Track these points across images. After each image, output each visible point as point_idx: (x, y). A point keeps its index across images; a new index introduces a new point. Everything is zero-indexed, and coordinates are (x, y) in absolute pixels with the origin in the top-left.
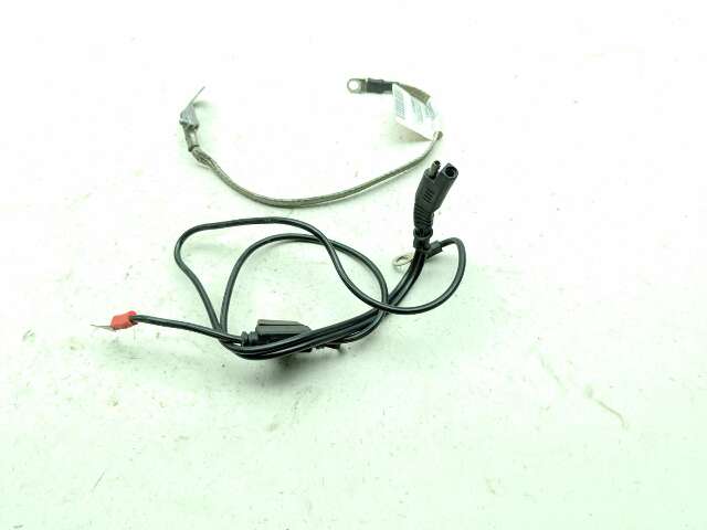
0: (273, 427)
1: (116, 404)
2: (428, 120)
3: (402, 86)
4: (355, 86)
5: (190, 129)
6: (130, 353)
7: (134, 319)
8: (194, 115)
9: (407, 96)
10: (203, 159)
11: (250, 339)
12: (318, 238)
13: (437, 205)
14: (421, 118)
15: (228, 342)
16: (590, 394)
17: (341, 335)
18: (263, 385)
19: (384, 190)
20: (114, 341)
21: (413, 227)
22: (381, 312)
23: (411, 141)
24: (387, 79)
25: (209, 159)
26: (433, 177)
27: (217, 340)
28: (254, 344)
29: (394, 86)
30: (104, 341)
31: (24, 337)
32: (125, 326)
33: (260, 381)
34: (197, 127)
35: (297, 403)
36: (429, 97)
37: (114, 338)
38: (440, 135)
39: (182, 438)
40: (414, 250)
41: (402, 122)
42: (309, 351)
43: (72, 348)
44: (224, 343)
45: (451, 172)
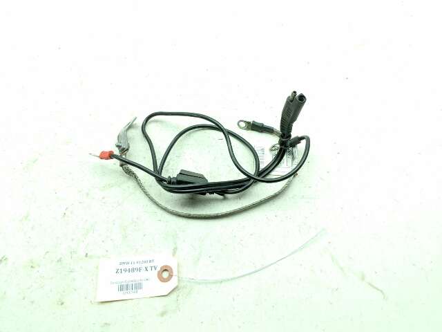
0: (163, 314)
7: (112, 156)
11: (172, 181)
13: (294, 119)
15: (160, 180)
17: (224, 189)
22: (252, 180)
26: (292, 101)
27: (153, 178)
28: (173, 183)
32: (107, 158)
35: (178, 296)
42: (205, 194)
44: (157, 180)
45: (302, 98)
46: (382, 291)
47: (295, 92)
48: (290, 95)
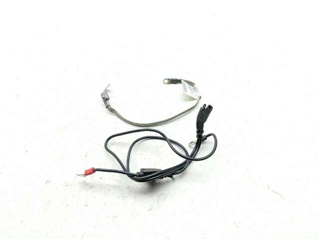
0: (150, 210)
1: (87, 206)
2: (195, 93)
3: (185, 81)
4: (166, 81)
5: (106, 100)
6: (90, 186)
7: (94, 171)
8: (107, 94)
9: (187, 84)
10: (112, 111)
11: (140, 174)
12: (164, 138)
13: (205, 120)
14: (192, 92)
15: (132, 176)
16: (269, 188)
18: (144, 194)
19: (182, 118)
20: (83, 182)
21: (196, 129)
23: (189, 100)
24: (178, 78)
25: (115, 110)
26: (204, 110)
27: (126, 175)
28: (142, 176)
29: (182, 81)
30: (79, 182)
31: (46, 183)
32: (91, 173)
33: (144, 192)
34: (109, 99)
35: (159, 200)
36: (194, 84)
37: (83, 180)
38: (200, 97)
39: (115, 216)
40: (197, 139)
41: (186, 93)
42: (162, 178)
43: (67, 185)
44: (129, 177)
45: (210, 107)
46: (280, 195)
47: (205, 105)
48: (202, 106)
